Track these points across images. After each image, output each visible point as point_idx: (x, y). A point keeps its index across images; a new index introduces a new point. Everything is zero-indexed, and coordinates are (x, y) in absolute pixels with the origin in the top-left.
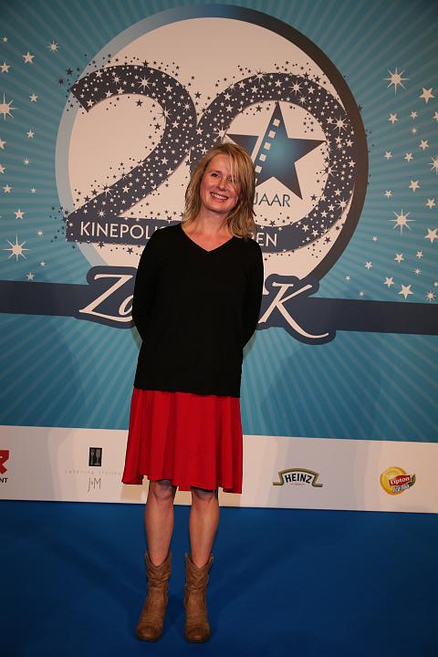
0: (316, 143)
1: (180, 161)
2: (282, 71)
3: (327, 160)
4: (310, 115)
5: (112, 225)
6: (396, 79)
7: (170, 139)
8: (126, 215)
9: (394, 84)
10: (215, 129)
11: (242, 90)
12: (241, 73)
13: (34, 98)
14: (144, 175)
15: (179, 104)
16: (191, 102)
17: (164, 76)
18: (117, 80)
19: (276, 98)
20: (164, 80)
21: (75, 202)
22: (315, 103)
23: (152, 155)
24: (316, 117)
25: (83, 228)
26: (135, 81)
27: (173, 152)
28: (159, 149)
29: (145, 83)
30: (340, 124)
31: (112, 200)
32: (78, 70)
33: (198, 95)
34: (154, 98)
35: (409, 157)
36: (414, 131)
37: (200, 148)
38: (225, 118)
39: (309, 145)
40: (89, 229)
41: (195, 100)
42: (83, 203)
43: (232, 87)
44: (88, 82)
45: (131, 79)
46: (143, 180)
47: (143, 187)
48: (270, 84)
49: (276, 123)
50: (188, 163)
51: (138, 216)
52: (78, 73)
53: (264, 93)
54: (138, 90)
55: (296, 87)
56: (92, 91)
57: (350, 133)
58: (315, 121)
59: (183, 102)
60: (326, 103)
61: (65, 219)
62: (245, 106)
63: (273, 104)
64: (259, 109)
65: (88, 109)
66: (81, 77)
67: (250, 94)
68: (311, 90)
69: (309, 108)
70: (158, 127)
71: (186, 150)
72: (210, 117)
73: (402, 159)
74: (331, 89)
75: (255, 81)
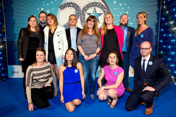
0: (102, 14)
1: (78, 18)
2: (95, 2)
3: (104, 17)
6: (115, 2)
7: (76, 14)
10: (84, 12)
11: (88, 5)
12: (88, 2)
13: (53, 9)
16: (80, 8)
18: (67, 5)
19: (95, 6)
20: (75, 4)
22: (101, 7)
29: (72, 5)
30: (106, 10)
33: (81, 7)
34: (73, 8)
36: (119, 11)
38: (86, 10)
39: (101, 14)
41: (80, 7)
45: (69, 5)
48: (93, 4)
49: (95, 11)
50: (80, 18)
52: (60, 4)
53: (92, 6)
54: (70, 6)
55: (98, 4)
56: (63, 7)
58: (101, 10)
59: (78, 8)
60: (103, 7)
62: (89, 8)
65: (62, 10)
67: (90, 6)
68: (100, 5)
70: (74, 12)
71: (79, 16)
72: (83, 10)
73: (117, 16)
74: (104, 4)
75: (91, 4)
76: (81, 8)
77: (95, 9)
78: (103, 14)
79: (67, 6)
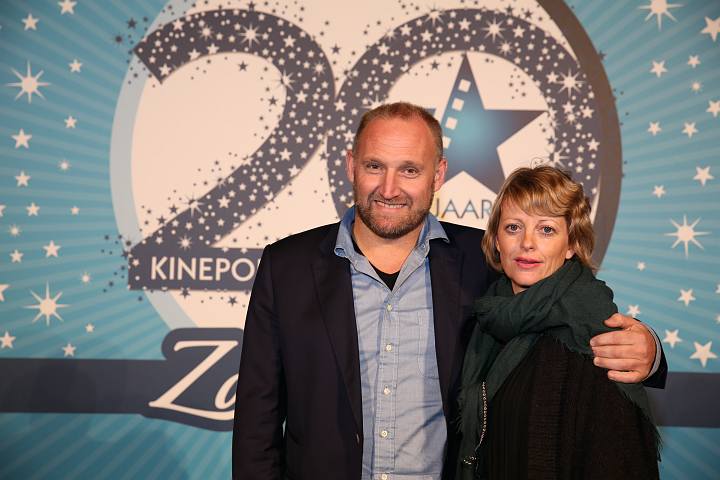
0: (531, 115)
1: (311, 153)
2: (470, 5)
3: (551, 141)
4: (519, 71)
5: (203, 260)
7: (293, 120)
8: (224, 243)
9: (655, 15)
10: (365, 101)
11: (406, 38)
12: (404, 11)
13: (76, 66)
14: (253, 178)
15: (307, 65)
16: (324, 61)
17: (280, 23)
18: (206, 32)
19: (462, 46)
20: (281, 28)
21: (142, 226)
22: (525, 52)
23: (266, 146)
24: (529, 73)
25: (156, 268)
26: (235, 33)
27: (299, 140)
28: (277, 136)
29: (251, 34)
30: (570, 82)
31: (202, 221)
32: (146, 20)
33: (336, 50)
34: (266, 57)
35: (690, 129)
36: (696, 86)
37: (341, 132)
38: (380, 83)
40: (165, 268)
41: (331, 57)
42: (155, 226)
43: (391, 34)
44: (161, 39)
45: (229, 30)
46: (251, 186)
47: (252, 198)
48: (451, 26)
49: (465, 86)
50: (323, 156)
51: (244, 245)
52: (145, 25)
53: (442, 40)
54: (240, 45)
55: (494, 29)
56: (167, 50)
57: (587, 97)
58: (528, 79)
59: (313, 62)
60: (545, 51)
61: (125, 254)
62: (411, 63)
63: (456, 57)
64: (435, 65)
66: (149, 32)
67: (418, 44)
68: (519, 32)
69: (518, 60)
70: (273, 101)
71: (320, 137)
72: (357, 82)
73: (679, 133)
74: (551, 29)
75: (427, 23)
76: (342, 66)
77: (465, 71)
78: (539, 113)
79: (212, 40)
